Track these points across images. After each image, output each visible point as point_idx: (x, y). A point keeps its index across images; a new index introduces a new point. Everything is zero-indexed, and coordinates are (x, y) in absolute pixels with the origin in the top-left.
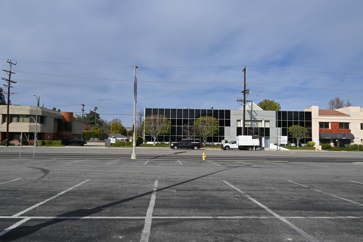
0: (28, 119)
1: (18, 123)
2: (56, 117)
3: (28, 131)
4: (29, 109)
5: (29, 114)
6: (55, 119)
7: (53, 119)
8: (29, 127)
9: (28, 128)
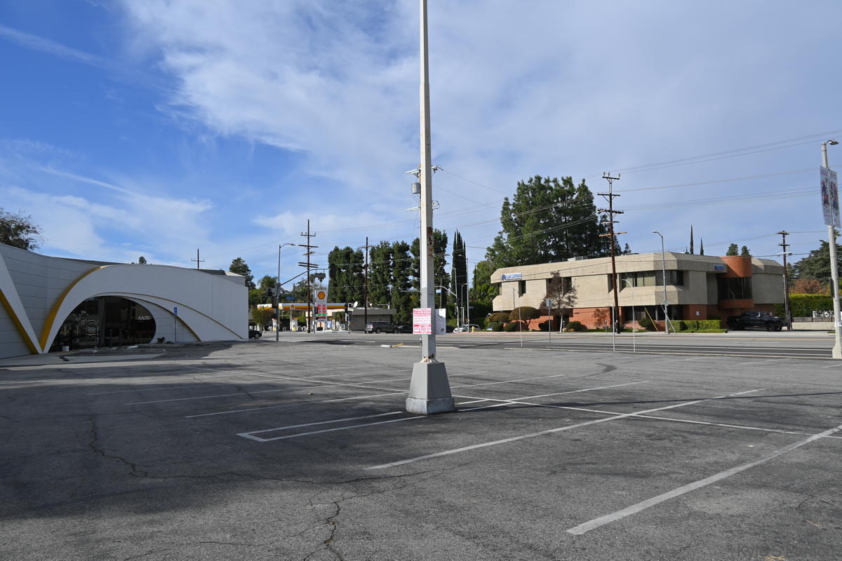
0: (653, 279)
1: (635, 288)
2: (711, 270)
3: (654, 304)
4: (652, 259)
5: (652, 269)
6: (709, 275)
7: (705, 274)
8: (656, 294)
9: (654, 297)
